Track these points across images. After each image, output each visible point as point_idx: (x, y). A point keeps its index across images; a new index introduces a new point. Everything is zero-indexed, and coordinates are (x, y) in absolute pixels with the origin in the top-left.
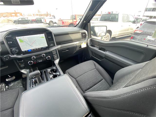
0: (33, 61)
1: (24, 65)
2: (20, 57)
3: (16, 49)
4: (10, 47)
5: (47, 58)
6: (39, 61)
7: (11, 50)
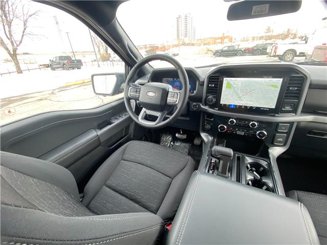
0: (228, 126)
1: (210, 127)
2: (211, 110)
3: (214, 97)
4: (208, 92)
5: (258, 132)
6: (238, 133)
7: (207, 97)
